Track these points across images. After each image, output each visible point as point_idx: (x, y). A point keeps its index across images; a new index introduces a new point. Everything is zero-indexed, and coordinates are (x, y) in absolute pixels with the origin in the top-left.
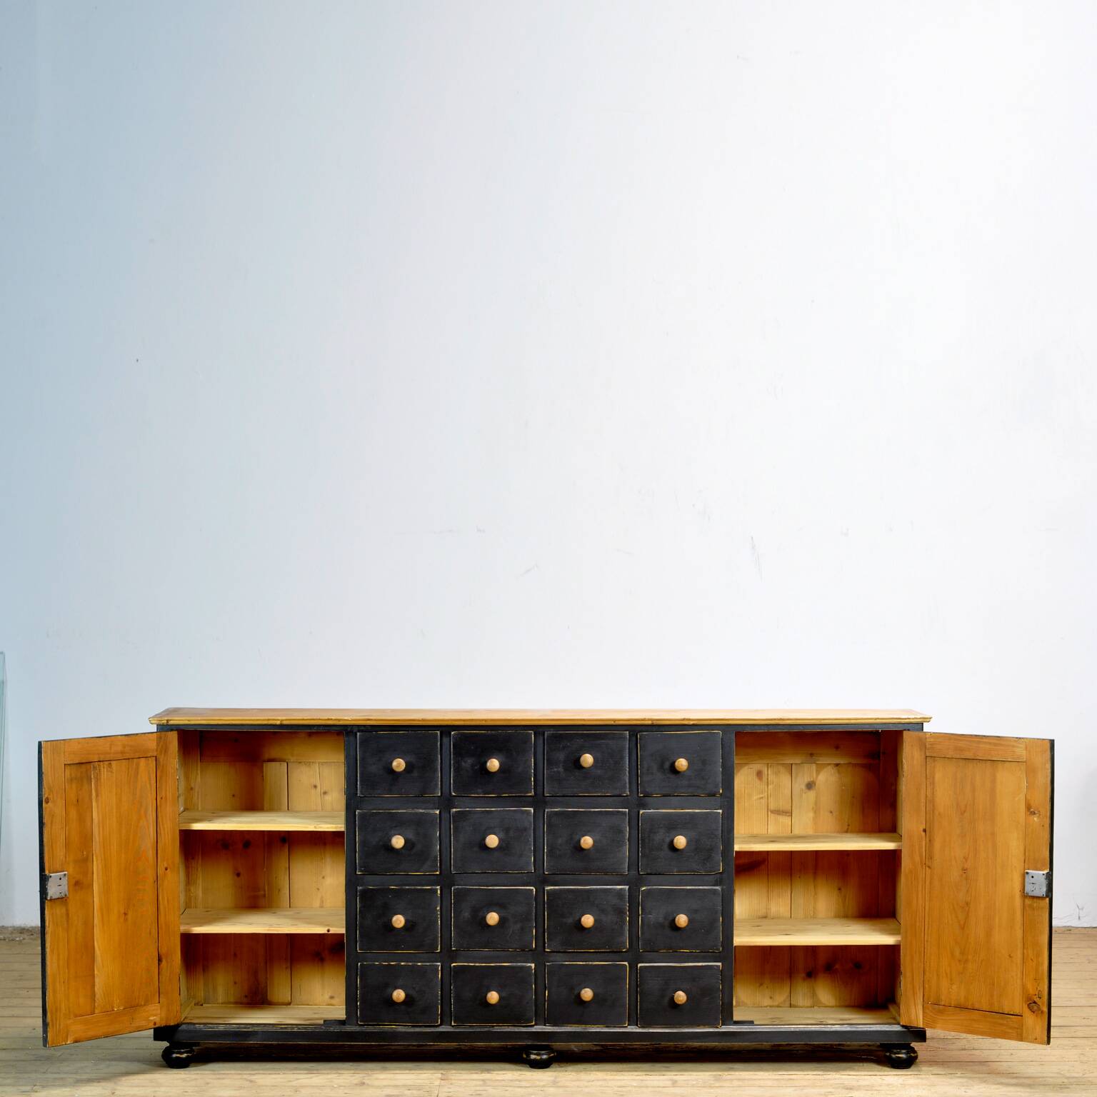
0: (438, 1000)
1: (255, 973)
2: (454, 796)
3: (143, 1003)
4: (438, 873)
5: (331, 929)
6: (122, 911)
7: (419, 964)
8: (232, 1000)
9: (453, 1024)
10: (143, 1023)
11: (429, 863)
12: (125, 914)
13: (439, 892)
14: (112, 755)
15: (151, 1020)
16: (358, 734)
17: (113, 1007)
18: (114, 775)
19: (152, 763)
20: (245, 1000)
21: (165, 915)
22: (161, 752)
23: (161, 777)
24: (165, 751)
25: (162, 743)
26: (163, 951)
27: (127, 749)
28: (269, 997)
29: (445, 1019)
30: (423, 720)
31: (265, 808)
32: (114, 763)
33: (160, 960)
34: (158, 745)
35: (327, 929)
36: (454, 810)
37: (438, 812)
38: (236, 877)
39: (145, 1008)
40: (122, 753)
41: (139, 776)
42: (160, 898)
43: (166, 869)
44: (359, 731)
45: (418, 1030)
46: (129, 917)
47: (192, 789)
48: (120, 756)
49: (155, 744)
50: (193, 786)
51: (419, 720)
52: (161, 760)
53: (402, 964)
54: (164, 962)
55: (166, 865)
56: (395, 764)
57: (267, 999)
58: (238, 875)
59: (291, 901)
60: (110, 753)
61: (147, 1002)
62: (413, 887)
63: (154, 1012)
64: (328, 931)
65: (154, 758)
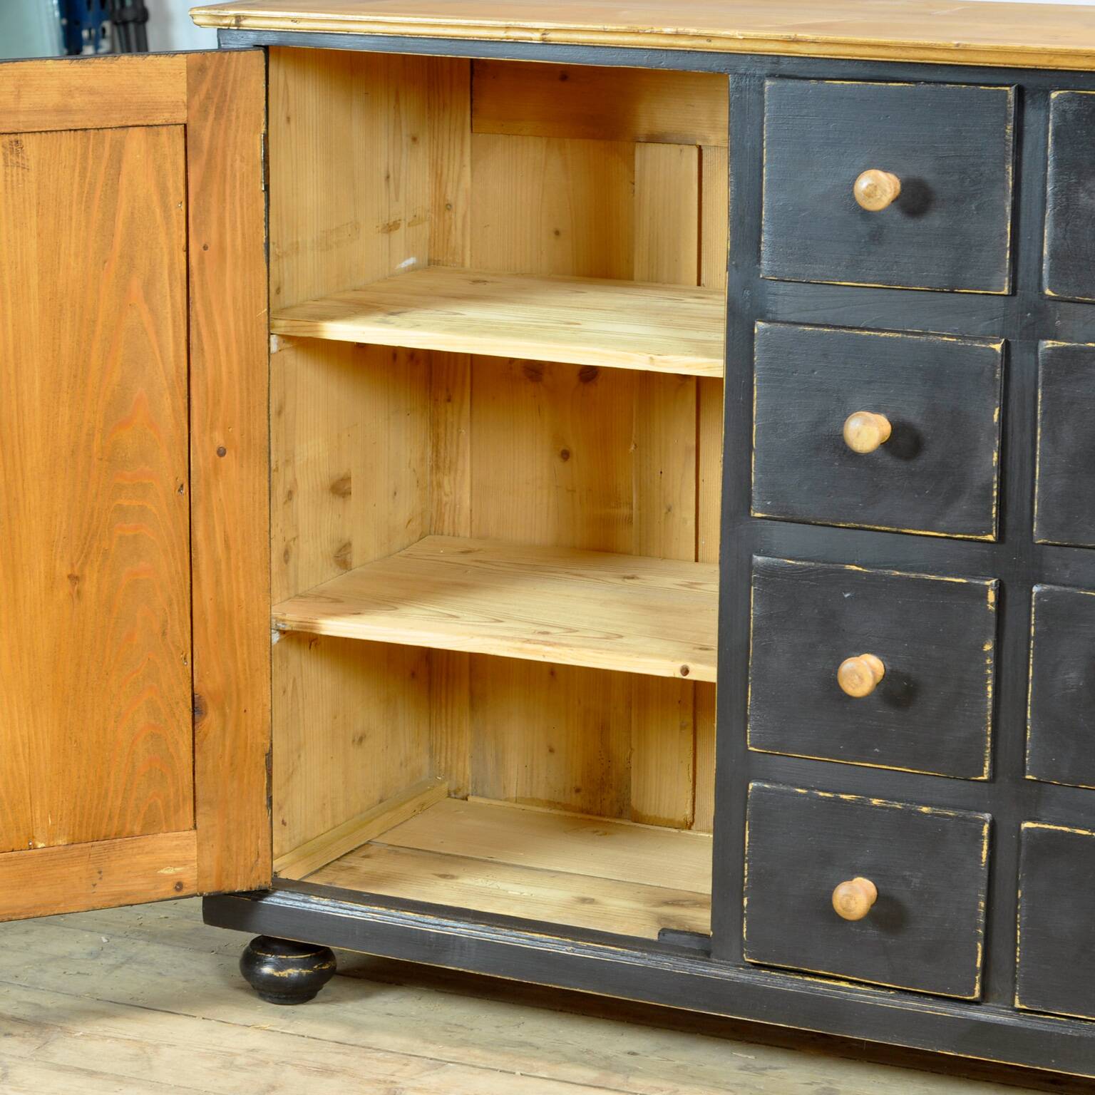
0: (976, 926)
1: (603, 728)
2: (1051, 298)
3: (137, 829)
4: (990, 538)
5: (691, 666)
6: (63, 570)
7: (925, 809)
8: (541, 794)
9: (1017, 1005)
10: (138, 885)
11: (963, 505)
12: (74, 578)
13: (991, 597)
14: (22, 118)
15: (166, 878)
16: (768, 83)
17: (31, 837)
18: (32, 176)
19: (172, 145)
20: (576, 800)
21: (218, 583)
22: (204, 111)
23: (203, 188)
24: (219, 112)
25: (204, 88)
26: (209, 684)
27: (78, 101)
28: (633, 802)
29: (996, 983)
30: (959, 49)
31: (637, 275)
32: (30, 143)
33: (196, 709)
34: (192, 90)
35: (680, 664)
36: (1049, 344)
37: (998, 347)
38: (558, 461)
39: (143, 842)
40: (63, 110)
41: (124, 180)
42: (199, 535)
43: (221, 452)
44: (771, 76)
45: (912, 1005)
46: (89, 587)
47: (448, 207)
48: (51, 122)
49: (183, 86)
50: (450, 198)
51: (947, 50)
52: (206, 135)
53: (875, 802)
54: (211, 720)
55: (219, 440)
56: (864, 183)
57: (629, 805)
58: (565, 455)
59: (701, 542)
60: (16, 112)
61: (151, 825)
62: (913, 575)
63: (178, 855)
64: (685, 671)
65: (182, 126)
